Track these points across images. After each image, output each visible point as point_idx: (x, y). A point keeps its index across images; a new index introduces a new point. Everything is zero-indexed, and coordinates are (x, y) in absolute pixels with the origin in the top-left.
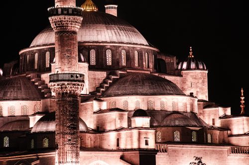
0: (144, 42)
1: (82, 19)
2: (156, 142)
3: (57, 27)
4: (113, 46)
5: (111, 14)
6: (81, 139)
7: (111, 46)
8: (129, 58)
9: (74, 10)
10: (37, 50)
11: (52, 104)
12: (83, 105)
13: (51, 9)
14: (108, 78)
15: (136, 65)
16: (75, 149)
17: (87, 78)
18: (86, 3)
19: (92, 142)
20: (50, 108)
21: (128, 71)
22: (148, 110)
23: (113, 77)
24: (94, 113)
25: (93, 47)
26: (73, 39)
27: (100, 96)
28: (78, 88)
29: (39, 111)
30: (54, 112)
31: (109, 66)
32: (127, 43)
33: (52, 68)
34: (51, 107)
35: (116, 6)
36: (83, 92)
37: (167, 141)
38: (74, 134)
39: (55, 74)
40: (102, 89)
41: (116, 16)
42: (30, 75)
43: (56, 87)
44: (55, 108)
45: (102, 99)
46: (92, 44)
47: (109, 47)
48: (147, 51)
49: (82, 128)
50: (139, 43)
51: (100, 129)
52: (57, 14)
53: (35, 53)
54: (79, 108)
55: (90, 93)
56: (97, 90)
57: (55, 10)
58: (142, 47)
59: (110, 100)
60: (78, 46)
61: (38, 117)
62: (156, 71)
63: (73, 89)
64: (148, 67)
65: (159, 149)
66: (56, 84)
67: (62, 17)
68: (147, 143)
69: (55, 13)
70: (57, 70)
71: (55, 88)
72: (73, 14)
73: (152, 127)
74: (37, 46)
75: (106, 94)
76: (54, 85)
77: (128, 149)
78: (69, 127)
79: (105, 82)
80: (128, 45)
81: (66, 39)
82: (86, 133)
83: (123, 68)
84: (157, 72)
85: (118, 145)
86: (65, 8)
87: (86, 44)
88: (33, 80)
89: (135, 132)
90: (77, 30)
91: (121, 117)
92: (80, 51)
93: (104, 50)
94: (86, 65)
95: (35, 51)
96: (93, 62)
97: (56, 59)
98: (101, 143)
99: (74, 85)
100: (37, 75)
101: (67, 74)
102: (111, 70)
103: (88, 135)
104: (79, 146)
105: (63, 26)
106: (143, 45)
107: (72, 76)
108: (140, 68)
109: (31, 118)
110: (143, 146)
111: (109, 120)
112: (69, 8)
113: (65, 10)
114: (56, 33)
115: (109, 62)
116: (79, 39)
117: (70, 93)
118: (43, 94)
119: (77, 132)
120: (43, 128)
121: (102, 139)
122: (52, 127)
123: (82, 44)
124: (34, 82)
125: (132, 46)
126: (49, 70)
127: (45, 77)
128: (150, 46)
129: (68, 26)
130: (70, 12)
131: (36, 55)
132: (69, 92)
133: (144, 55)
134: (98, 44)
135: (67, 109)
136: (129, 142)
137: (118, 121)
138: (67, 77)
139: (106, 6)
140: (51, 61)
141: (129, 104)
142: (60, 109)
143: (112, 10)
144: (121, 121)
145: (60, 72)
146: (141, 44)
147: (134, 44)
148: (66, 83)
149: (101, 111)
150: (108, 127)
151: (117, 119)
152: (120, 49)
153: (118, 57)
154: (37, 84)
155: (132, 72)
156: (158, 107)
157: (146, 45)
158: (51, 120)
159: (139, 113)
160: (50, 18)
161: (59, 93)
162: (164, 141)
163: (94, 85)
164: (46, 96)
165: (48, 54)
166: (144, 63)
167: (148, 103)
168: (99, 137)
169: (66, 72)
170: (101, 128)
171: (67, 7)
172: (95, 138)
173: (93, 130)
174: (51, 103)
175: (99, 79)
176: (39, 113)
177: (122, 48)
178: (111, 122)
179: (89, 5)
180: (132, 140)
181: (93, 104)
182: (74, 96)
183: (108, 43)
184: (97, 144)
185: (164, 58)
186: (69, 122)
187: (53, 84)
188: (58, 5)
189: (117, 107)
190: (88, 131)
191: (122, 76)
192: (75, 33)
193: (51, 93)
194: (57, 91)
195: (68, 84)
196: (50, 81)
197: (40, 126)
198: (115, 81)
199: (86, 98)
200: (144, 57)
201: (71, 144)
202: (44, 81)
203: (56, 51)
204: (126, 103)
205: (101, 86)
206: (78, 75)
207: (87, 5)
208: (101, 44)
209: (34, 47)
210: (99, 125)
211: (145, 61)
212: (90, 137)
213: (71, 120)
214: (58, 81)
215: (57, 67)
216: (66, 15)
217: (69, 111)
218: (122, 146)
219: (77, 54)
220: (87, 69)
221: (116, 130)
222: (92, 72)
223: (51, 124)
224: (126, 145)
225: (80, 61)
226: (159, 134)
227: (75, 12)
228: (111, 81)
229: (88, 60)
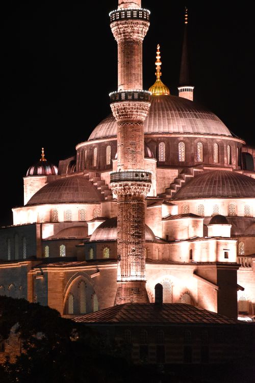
0: (226, 132)
1: (149, 105)
2: (238, 255)
3: (120, 116)
4: (188, 138)
5: (185, 97)
6: (147, 250)
7: (185, 138)
8: (207, 153)
9: (141, 94)
10: (96, 144)
11: (114, 208)
12: (150, 210)
13: (113, 95)
14: (180, 177)
15: (216, 161)
16: (139, 261)
17: (155, 177)
18: (155, 85)
19: (160, 254)
20: (111, 213)
21: (205, 168)
22: (228, 216)
23: (186, 176)
24: (163, 219)
25: (162, 139)
26: (138, 130)
27: (170, 199)
28: (143, 189)
29: (99, 216)
30: (116, 218)
31: (182, 162)
32: (204, 134)
33: (114, 165)
34: (112, 211)
35: (192, 88)
36: (150, 194)
37: (251, 254)
38: (138, 243)
39: (116, 173)
40: (172, 191)
41: (192, 100)
42: (88, 174)
43: (118, 187)
44: (116, 213)
45: (172, 202)
46: (161, 136)
47: (182, 139)
48: (230, 143)
49: (148, 236)
50: (220, 133)
51: (170, 239)
52: (120, 100)
53: (94, 147)
54: (144, 213)
55: (158, 195)
56: (167, 191)
57: (118, 95)
58: (224, 138)
59: (182, 203)
60: (145, 139)
61: (98, 223)
62: (240, 167)
63: (138, 190)
64: (231, 163)
65: (241, 263)
66: (118, 184)
67: (126, 103)
68: (226, 256)
69: (118, 98)
70: (119, 168)
71: (116, 189)
72: (139, 100)
73: (233, 236)
74: (97, 139)
75: (177, 197)
76: (116, 186)
77: (203, 263)
78: (133, 235)
79: (176, 182)
80: (206, 137)
81: (130, 130)
82: (153, 242)
83: (198, 165)
84: (241, 169)
85: (191, 258)
86: (130, 92)
87: (155, 136)
88: (92, 180)
89: (213, 243)
90: (144, 119)
91: (195, 224)
92: (146, 145)
93: (175, 143)
94: (154, 161)
95: (93, 146)
96: (162, 157)
97: (118, 155)
98: (171, 255)
99: (140, 185)
100: (97, 174)
101: (130, 172)
102: (184, 168)
103: (155, 245)
104: (145, 258)
105: (126, 115)
106: (225, 136)
107: (137, 175)
108: (219, 164)
109: (90, 224)
110: (222, 259)
111: (180, 227)
112: (134, 92)
113: (130, 95)
114: (118, 123)
115: (182, 157)
116: (146, 130)
117: (135, 194)
118: (103, 196)
119: (143, 241)
120: (104, 236)
121: (172, 250)
122: (113, 235)
123: (149, 136)
124: (92, 182)
125: (211, 137)
126: (110, 167)
127: (106, 176)
128: (233, 136)
129: (132, 115)
130: (136, 96)
131: (96, 150)
132: (132, 194)
133: (225, 148)
134: (168, 136)
135: (130, 214)
136: (205, 254)
137: (191, 229)
138: (131, 176)
139: (179, 89)
140: (113, 157)
141: (205, 209)
142: (122, 214)
143: (187, 93)
144: (195, 230)
145: (122, 170)
146: (221, 135)
147: (213, 135)
148: (130, 183)
149: (171, 217)
150: (179, 237)
151: (191, 227)
152: (196, 141)
153: (193, 151)
154: (96, 184)
155: (209, 170)
156: (241, 213)
157: (229, 136)
158: (112, 227)
159: (218, 219)
160: (111, 106)
161: (122, 196)
162: (248, 254)
163: (163, 186)
164: (106, 198)
165: (109, 149)
166: (225, 159)
167: (229, 207)
168: (168, 248)
169: (129, 170)
170: (171, 237)
171: (132, 90)
172: (164, 248)
173: (161, 239)
174: (112, 207)
175: (169, 179)
176: (98, 219)
177: (198, 140)
178: (183, 230)
179: (159, 88)
180: (208, 252)
181: (161, 208)
182: (139, 199)
183: (181, 134)
184: (166, 256)
185: (251, 153)
186: (133, 230)
187: (114, 184)
188: (121, 88)
189: (191, 212)
190: (155, 240)
191: (197, 175)
192: (140, 122)
193: (112, 195)
194: (119, 192)
195: (132, 185)
196: (111, 181)
197: (100, 233)
198: (189, 181)
199: (153, 202)
200: (225, 151)
201: (136, 255)
202: (104, 181)
203: (118, 145)
204: (202, 208)
205: (172, 187)
206: (144, 174)
207: (156, 88)
208: (173, 136)
209: (92, 140)
210: (168, 233)
211: (227, 156)
212: (158, 247)
213: (135, 227)
214: (120, 180)
215: (119, 165)
216: (130, 100)
217: (133, 217)
218: (196, 259)
219: (143, 148)
220: (154, 166)
221: (189, 240)
222: (161, 170)
223: (112, 231)
224: (201, 258)
225: (147, 156)
226: (242, 245)
227: (142, 97)
228: (184, 181)
229: (156, 156)
